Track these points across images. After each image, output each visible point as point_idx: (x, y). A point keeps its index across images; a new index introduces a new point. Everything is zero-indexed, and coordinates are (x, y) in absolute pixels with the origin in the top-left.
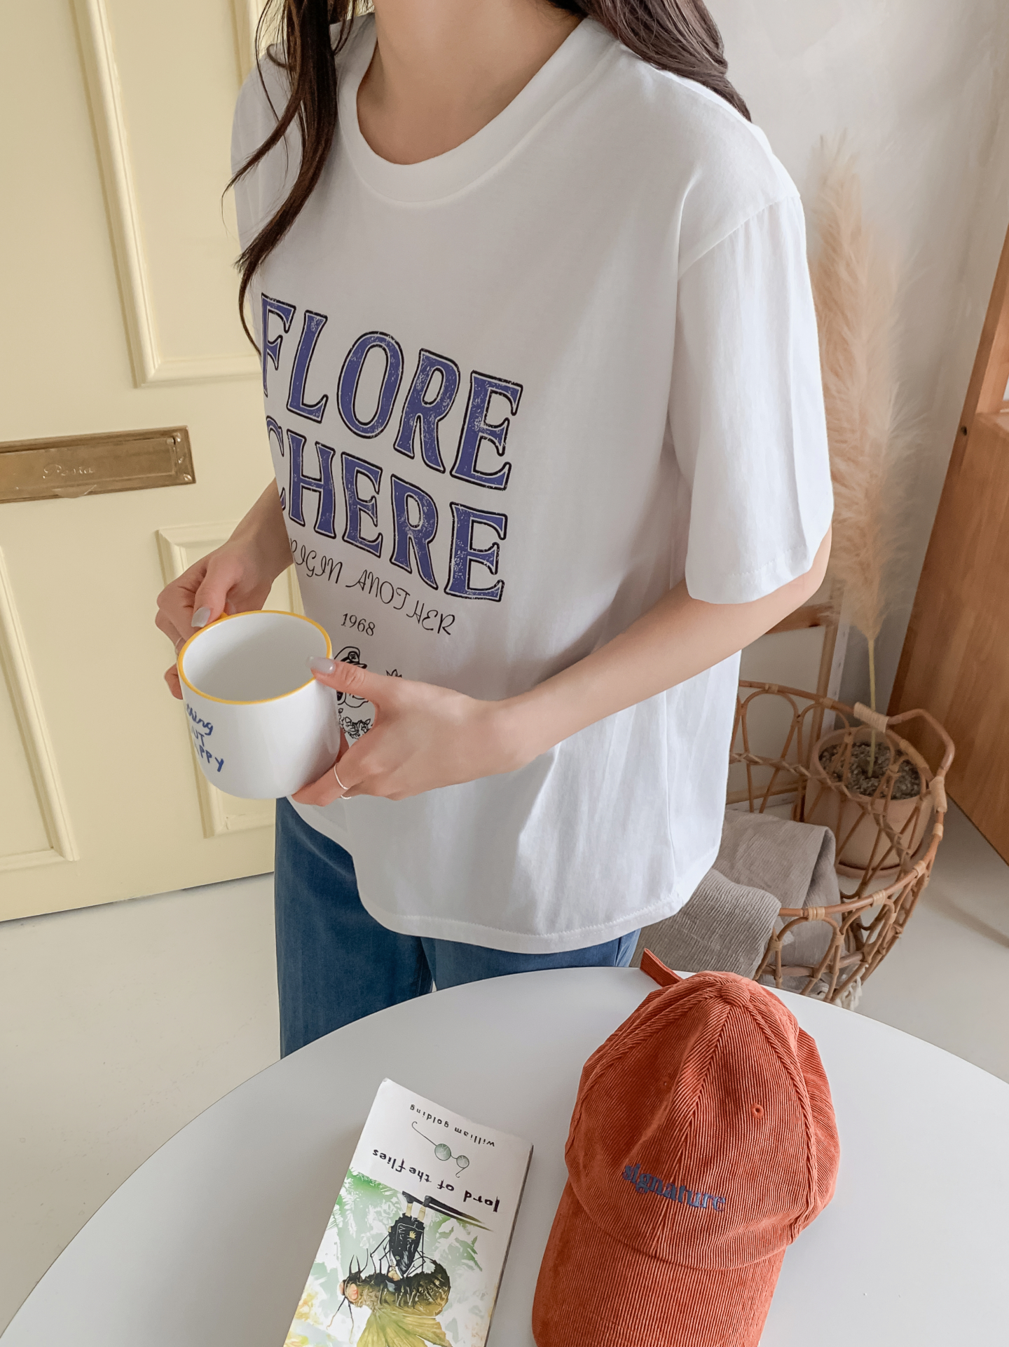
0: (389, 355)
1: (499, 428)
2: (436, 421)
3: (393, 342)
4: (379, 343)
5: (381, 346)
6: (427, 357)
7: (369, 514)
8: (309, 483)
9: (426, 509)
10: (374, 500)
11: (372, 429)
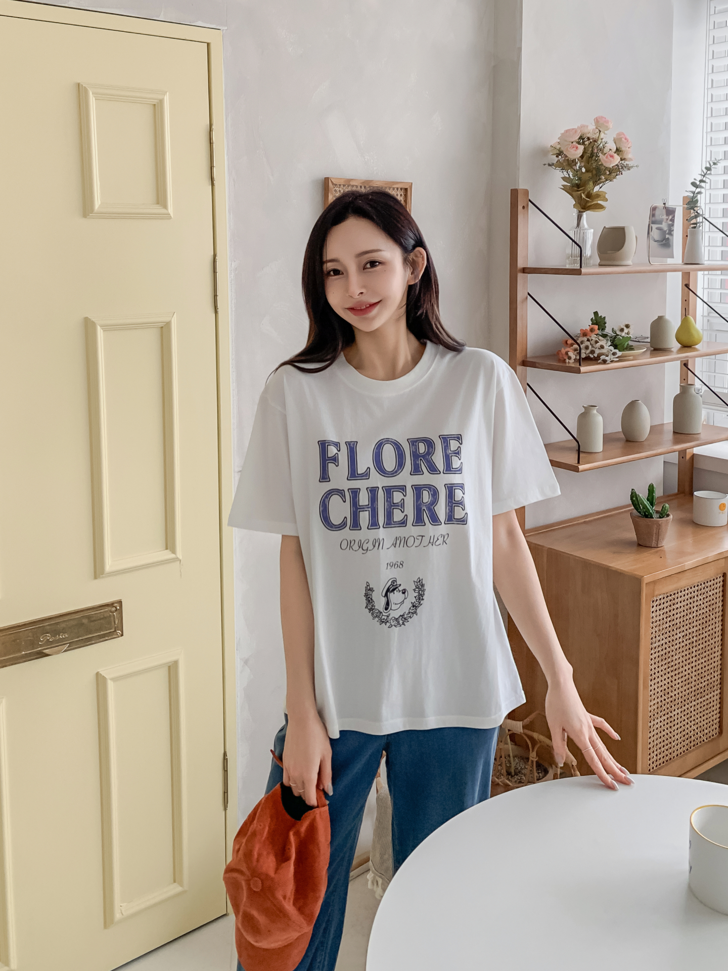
0: (394, 445)
1: (457, 451)
2: (430, 457)
3: (393, 440)
5: (388, 443)
6: (411, 441)
7: (399, 509)
8: (363, 508)
9: (432, 492)
10: (403, 501)
11: (396, 472)
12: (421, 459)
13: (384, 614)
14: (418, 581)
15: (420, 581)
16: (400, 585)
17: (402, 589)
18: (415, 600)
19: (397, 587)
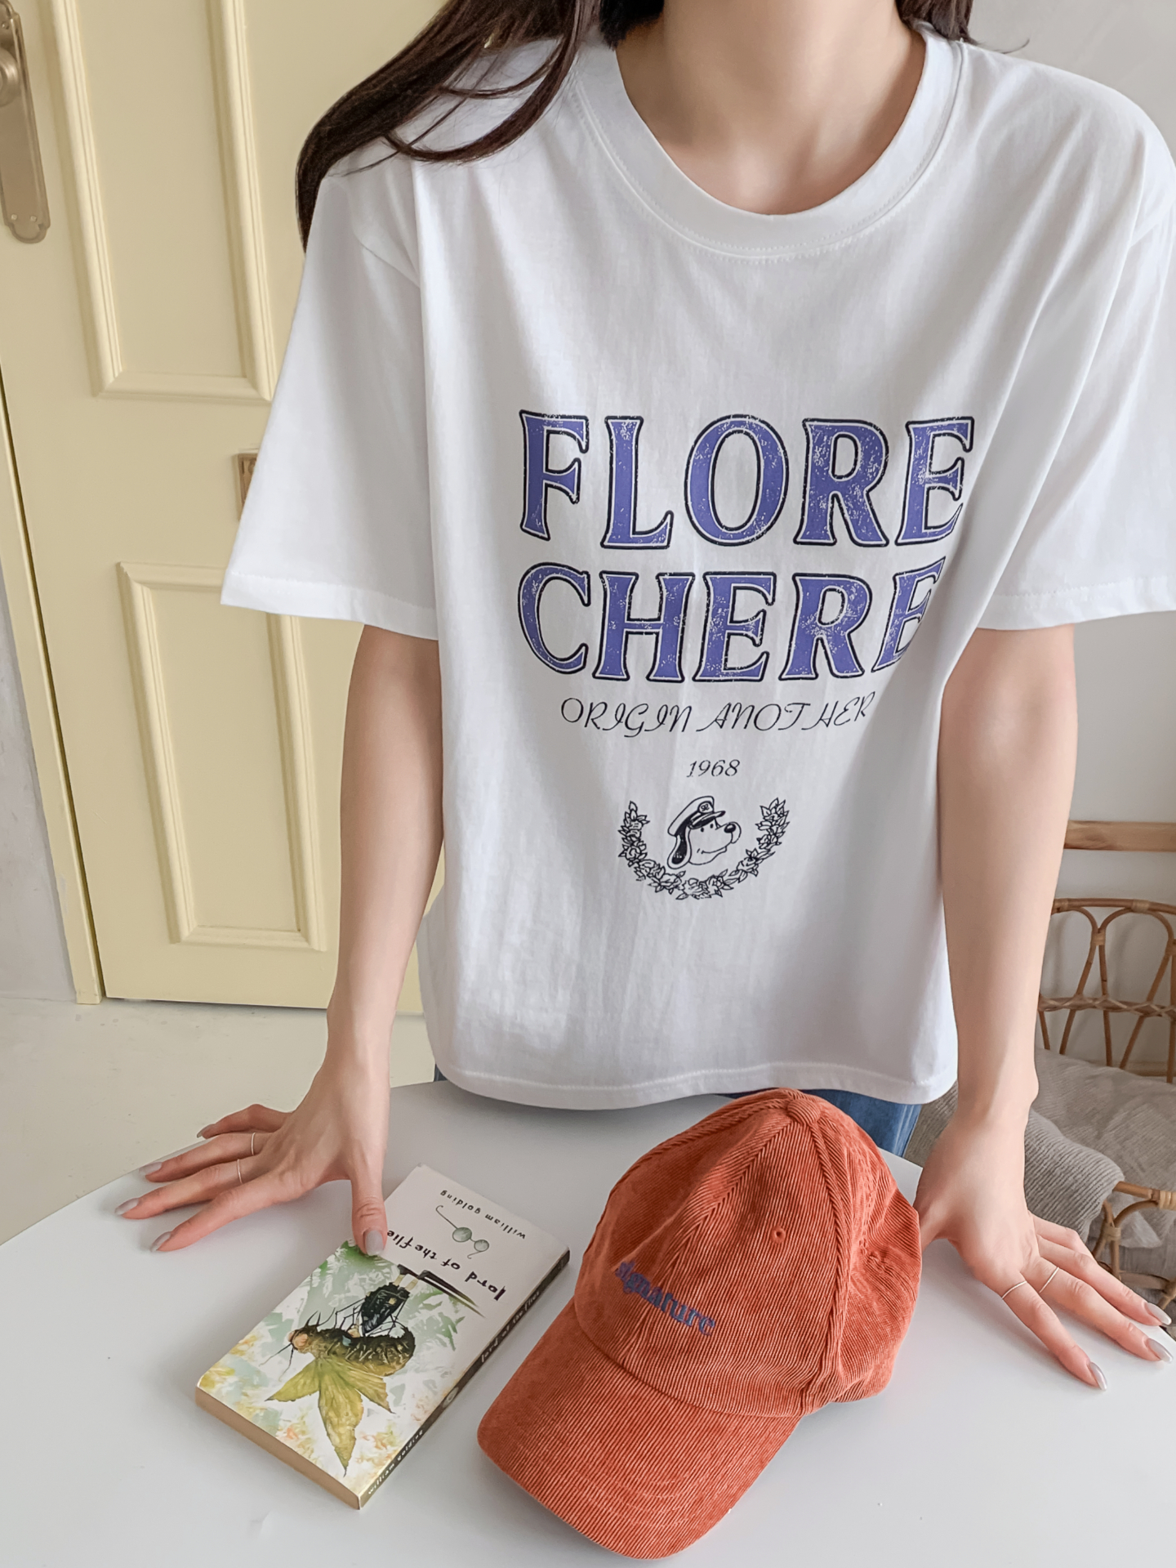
0: (756, 439)
1: (951, 472)
2: (865, 492)
3: (757, 422)
4: (736, 429)
5: (740, 432)
6: (816, 427)
7: (747, 636)
8: (639, 627)
9: (853, 597)
10: (761, 614)
11: (752, 531)
12: (835, 496)
13: (668, 870)
14: (774, 805)
15: (777, 805)
16: (723, 813)
17: (728, 822)
18: (757, 846)
19: (714, 818)
